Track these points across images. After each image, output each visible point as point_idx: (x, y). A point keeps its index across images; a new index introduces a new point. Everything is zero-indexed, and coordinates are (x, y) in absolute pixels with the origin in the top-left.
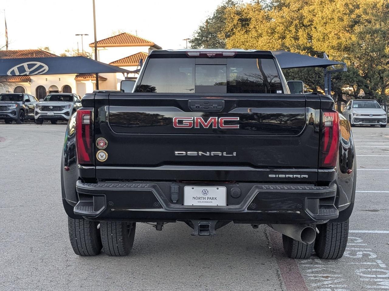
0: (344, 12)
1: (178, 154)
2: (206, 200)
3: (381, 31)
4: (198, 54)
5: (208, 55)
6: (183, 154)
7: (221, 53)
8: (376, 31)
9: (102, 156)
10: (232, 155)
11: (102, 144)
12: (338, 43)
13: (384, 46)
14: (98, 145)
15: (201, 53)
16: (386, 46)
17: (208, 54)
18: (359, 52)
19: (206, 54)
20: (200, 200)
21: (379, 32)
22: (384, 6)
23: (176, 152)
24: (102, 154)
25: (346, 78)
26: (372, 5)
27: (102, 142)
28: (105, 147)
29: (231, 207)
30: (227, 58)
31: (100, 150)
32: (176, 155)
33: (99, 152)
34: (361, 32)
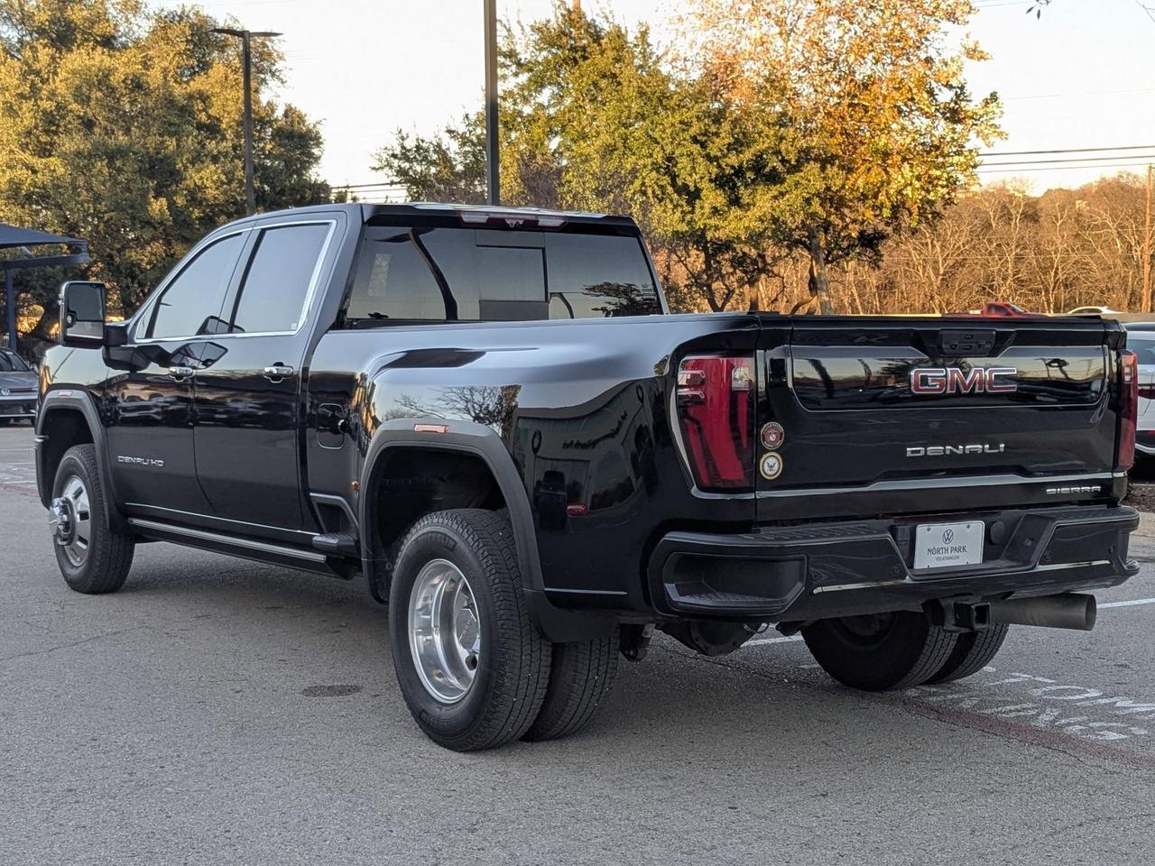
0: (18, 91)
1: (913, 452)
2: (949, 555)
3: (135, 153)
4: (483, 219)
5: (508, 222)
6: (919, 451)
7: (533, 218)
8: (121, 152)
9: (771, 465)
10: (997, 451)
11: (772, 438)
12: (10, 181)
13: (144, 196)
14: (764, 440)
15: (492, 216)
16: (150, 196)
17: (508, 218)
18: (78, 209)
19: (503, 221)
20: (939, 555)
21: (128, 156)
22: (129, 82)
23: (908, 449)
24: (772, 461)
25: (44, 284)
26: (97, 76)
27: (772, 433)
28: (779, 443)
29: (990, 564)
30: (544, 231)
31: (768, 451)
32: (909, 454)
33: (765, 456)
34: (79, 153)
